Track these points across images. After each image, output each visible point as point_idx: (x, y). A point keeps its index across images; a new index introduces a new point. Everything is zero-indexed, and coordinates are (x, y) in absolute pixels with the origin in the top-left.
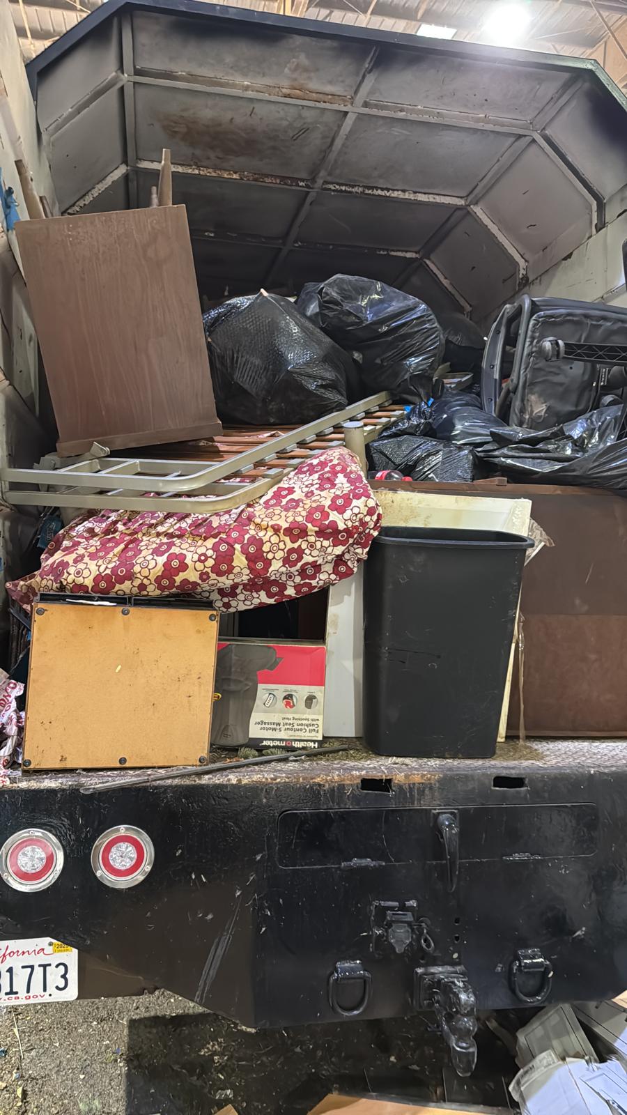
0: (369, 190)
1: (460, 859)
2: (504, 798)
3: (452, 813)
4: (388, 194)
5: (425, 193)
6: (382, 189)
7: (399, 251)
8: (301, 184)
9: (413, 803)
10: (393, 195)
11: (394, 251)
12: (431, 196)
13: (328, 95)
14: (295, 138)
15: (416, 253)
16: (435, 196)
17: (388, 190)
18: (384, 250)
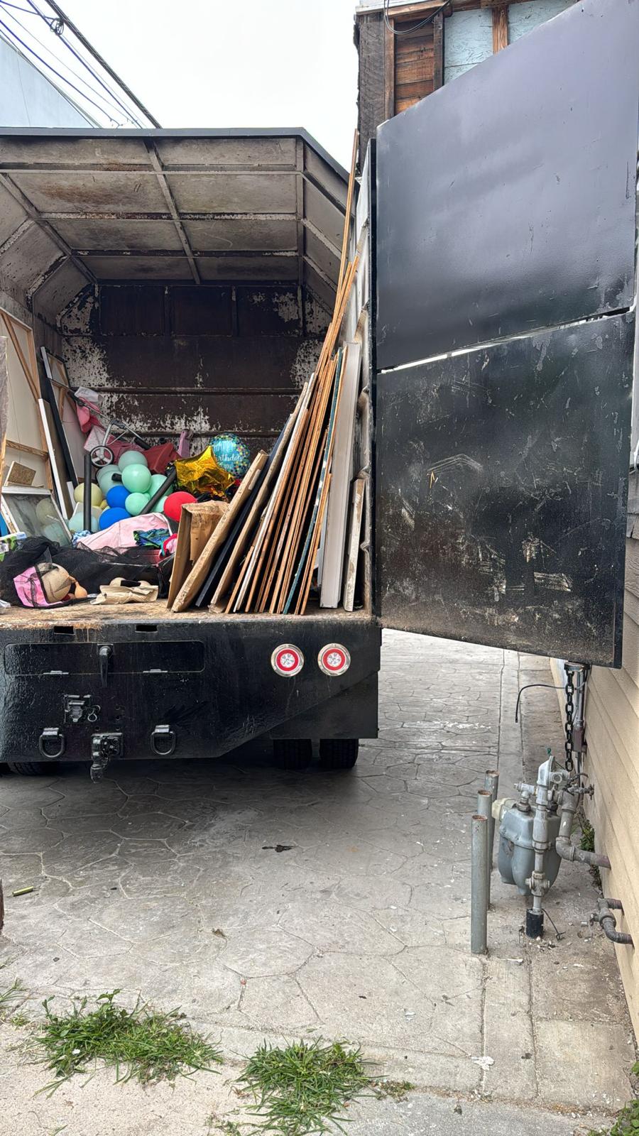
0: (217, 216)
1: (108, 672)
2: (143, 637)
3: (109, 646)
4: (233, 218)
5: (263, 214)
6: (228, 214)
7: (281, 251)
8: (164, 217)
9: (86, 640)
10: (237, 218)
11: (277, 252)
12: (267, 215)
13: (137, 165)
14: (136, 190)
15: (296, 251)
16: (271, 215)
17: (233, 214)
18: (268, 252)
